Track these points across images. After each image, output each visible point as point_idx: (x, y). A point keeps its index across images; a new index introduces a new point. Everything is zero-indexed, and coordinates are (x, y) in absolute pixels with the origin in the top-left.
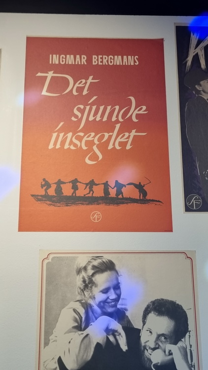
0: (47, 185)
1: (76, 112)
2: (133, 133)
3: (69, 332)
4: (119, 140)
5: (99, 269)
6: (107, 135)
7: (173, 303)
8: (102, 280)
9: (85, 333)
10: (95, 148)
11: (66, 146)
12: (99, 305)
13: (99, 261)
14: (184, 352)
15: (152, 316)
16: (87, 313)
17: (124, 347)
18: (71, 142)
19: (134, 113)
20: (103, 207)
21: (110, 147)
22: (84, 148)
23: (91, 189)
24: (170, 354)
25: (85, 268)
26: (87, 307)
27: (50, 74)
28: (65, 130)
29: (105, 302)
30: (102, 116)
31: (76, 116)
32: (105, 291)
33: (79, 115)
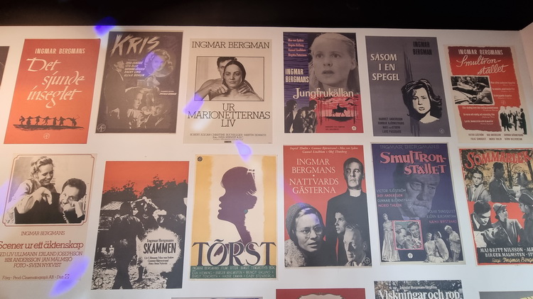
0: (23, 119)
1: (45, 80)
2: (75, 91)
3: (23, 195)
4: (66, 95)
5: (43, 163)
6: (60, 92)
7: (80, 181)
8: (44, 169)
9: (31, 195)
10: (52, 99)
11: (37, 99)
12: (40, 182)
13: (44, 159)
14: (81, 205)
15: (68, 187)
16: (33, 186)
17: (50, 202)
18: (40, 97)
19: (77, 80)
20: (51, 131)
21: (61, 99)
22: (46, 99)
23: (46, 122)
24: (74, 206)
25: (36, 163)
26: (34, 183)
27: (34, 59)
28: (37, 90)
29: (44, 180)
30: (59, 82)
31: (45, 82)
32: (45, 174)
33: (46, 81)
